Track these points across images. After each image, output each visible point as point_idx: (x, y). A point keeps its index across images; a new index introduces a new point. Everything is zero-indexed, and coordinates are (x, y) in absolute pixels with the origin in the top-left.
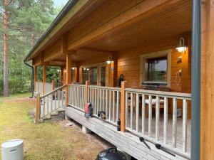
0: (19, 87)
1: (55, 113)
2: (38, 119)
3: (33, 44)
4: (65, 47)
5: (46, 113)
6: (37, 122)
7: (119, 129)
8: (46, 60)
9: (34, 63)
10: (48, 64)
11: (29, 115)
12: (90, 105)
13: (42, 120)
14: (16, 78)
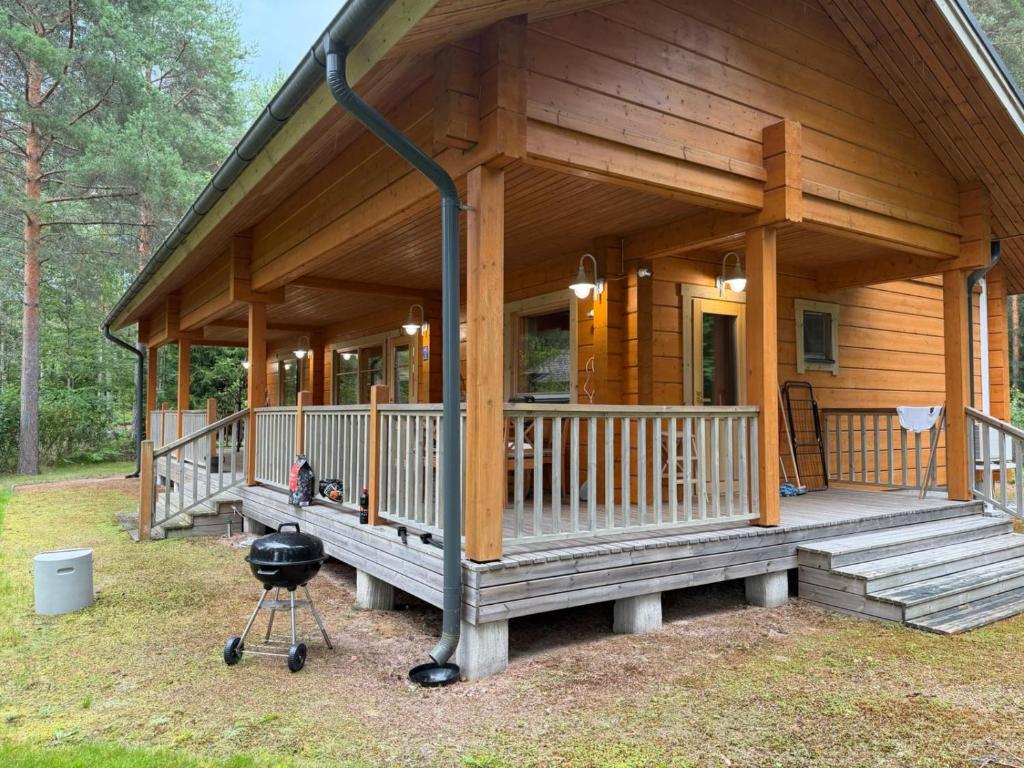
0: (84, 436)
1: (206, 508)
2: (146, 528)
3: (145, 255)
4: (245, 280)
5: (173, 510)
6: (142, 538)
7: (365, 520)
8: (188, 322)
9: (144, 335)
10: (196, 336)
11: (117, 521)
12: (306, 467)
13: (158, 530)
14: (71, 399)
